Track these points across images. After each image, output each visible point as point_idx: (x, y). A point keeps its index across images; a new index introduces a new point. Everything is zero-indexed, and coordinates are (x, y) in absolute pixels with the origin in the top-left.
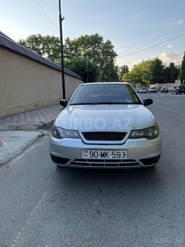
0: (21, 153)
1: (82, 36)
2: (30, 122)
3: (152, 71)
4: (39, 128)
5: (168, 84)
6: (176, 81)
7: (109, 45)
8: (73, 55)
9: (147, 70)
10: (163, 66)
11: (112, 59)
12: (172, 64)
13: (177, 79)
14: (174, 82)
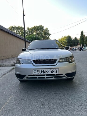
0: (2, 76)
1: (34, 26)
2: (8, 63)
3: (67, 41)
4: (13, 65)
5: (74, 47)
6: (78, 45)
7: (47, 30)
8: (30, 35)
9: (65, 41)
10: (72, 39)
11: (48, 36)
12: (76, 38)
13: (78, 44)
14: (77, 46)
